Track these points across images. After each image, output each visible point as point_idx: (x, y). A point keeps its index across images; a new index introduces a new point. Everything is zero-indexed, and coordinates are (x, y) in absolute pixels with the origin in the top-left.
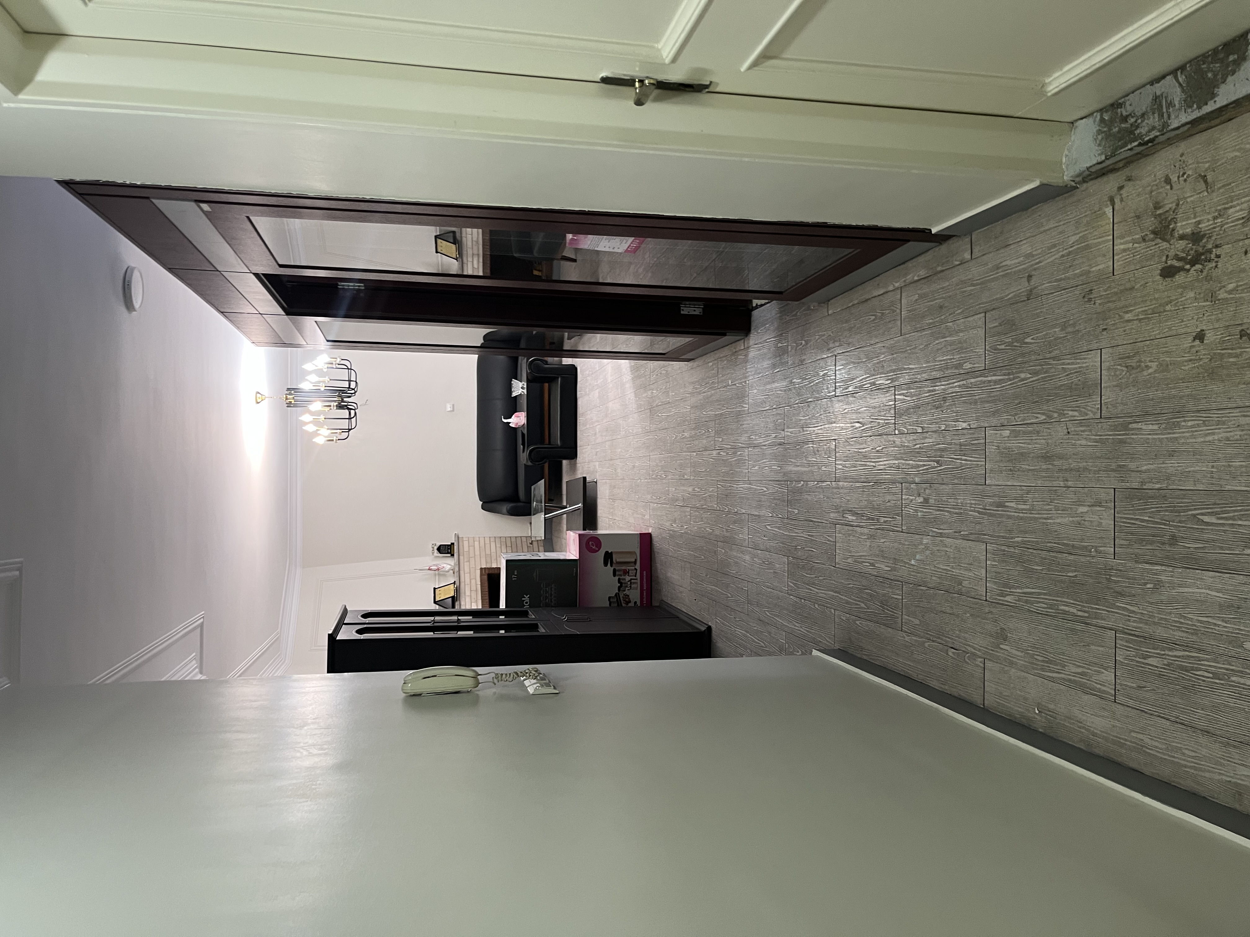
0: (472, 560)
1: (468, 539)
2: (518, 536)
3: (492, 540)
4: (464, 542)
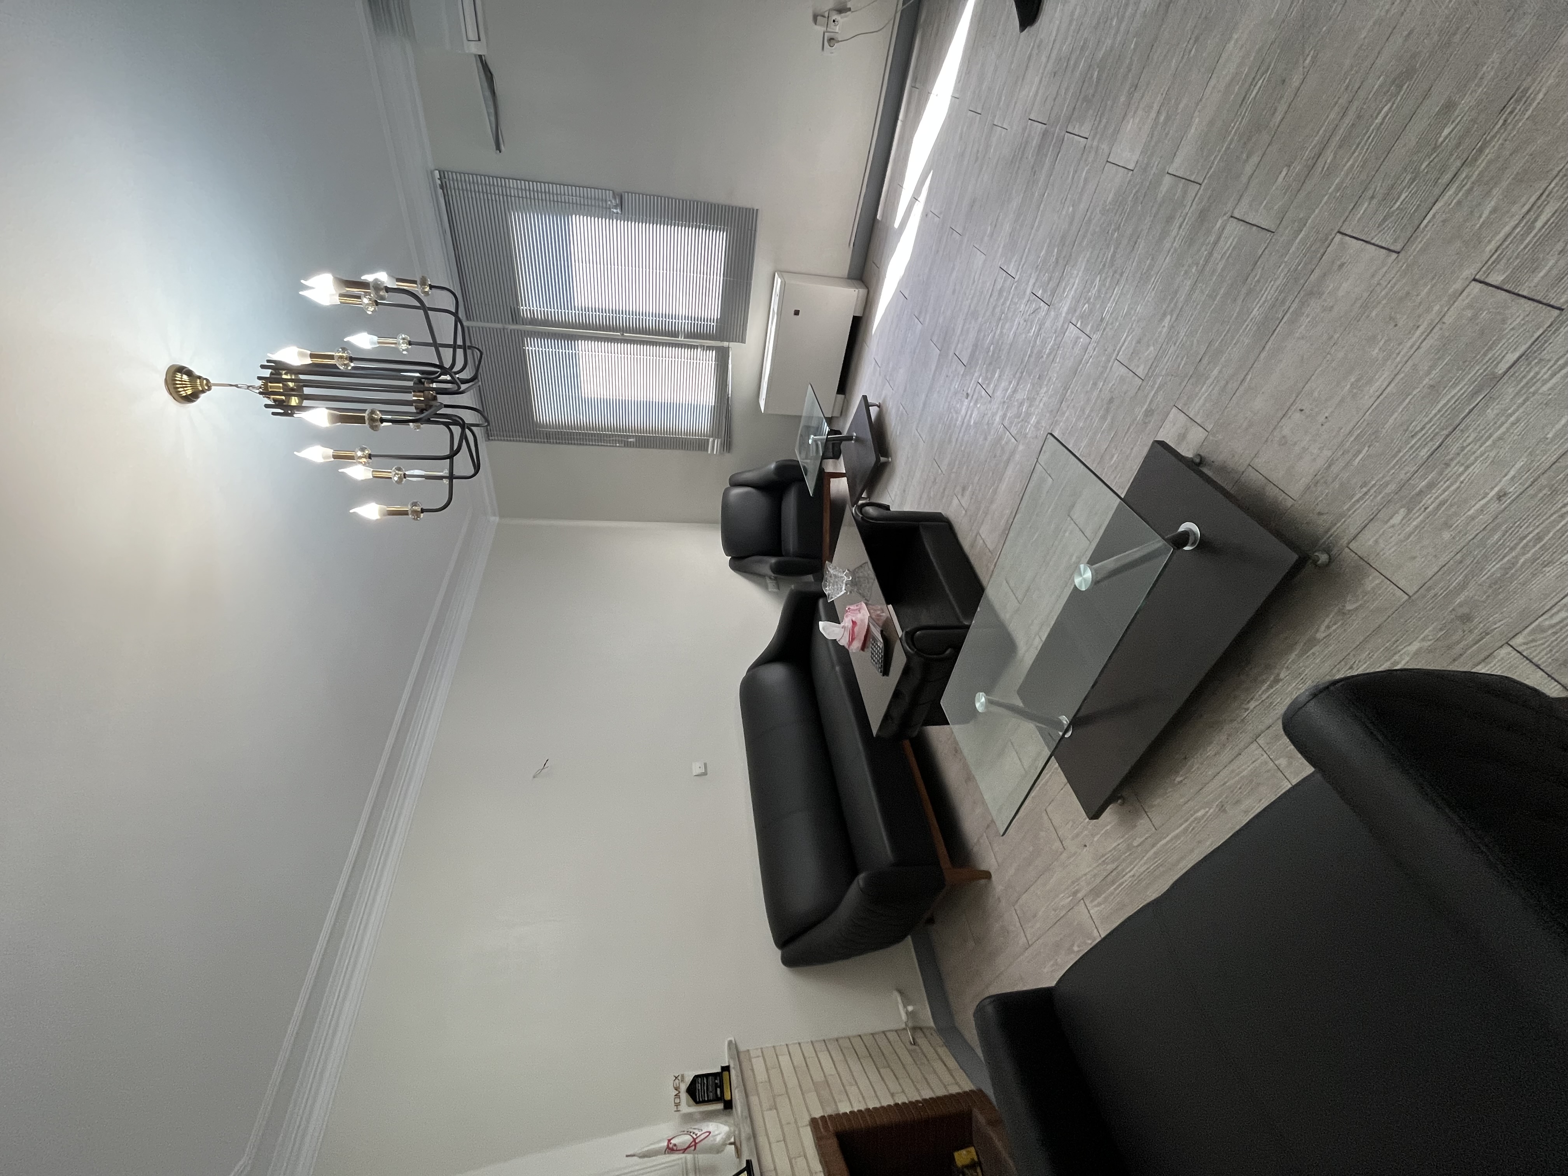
0: (782, 1102)
1: (762, 1052)
2: (877, 1030)
3: (820, 1046)
4: (754, 1060)
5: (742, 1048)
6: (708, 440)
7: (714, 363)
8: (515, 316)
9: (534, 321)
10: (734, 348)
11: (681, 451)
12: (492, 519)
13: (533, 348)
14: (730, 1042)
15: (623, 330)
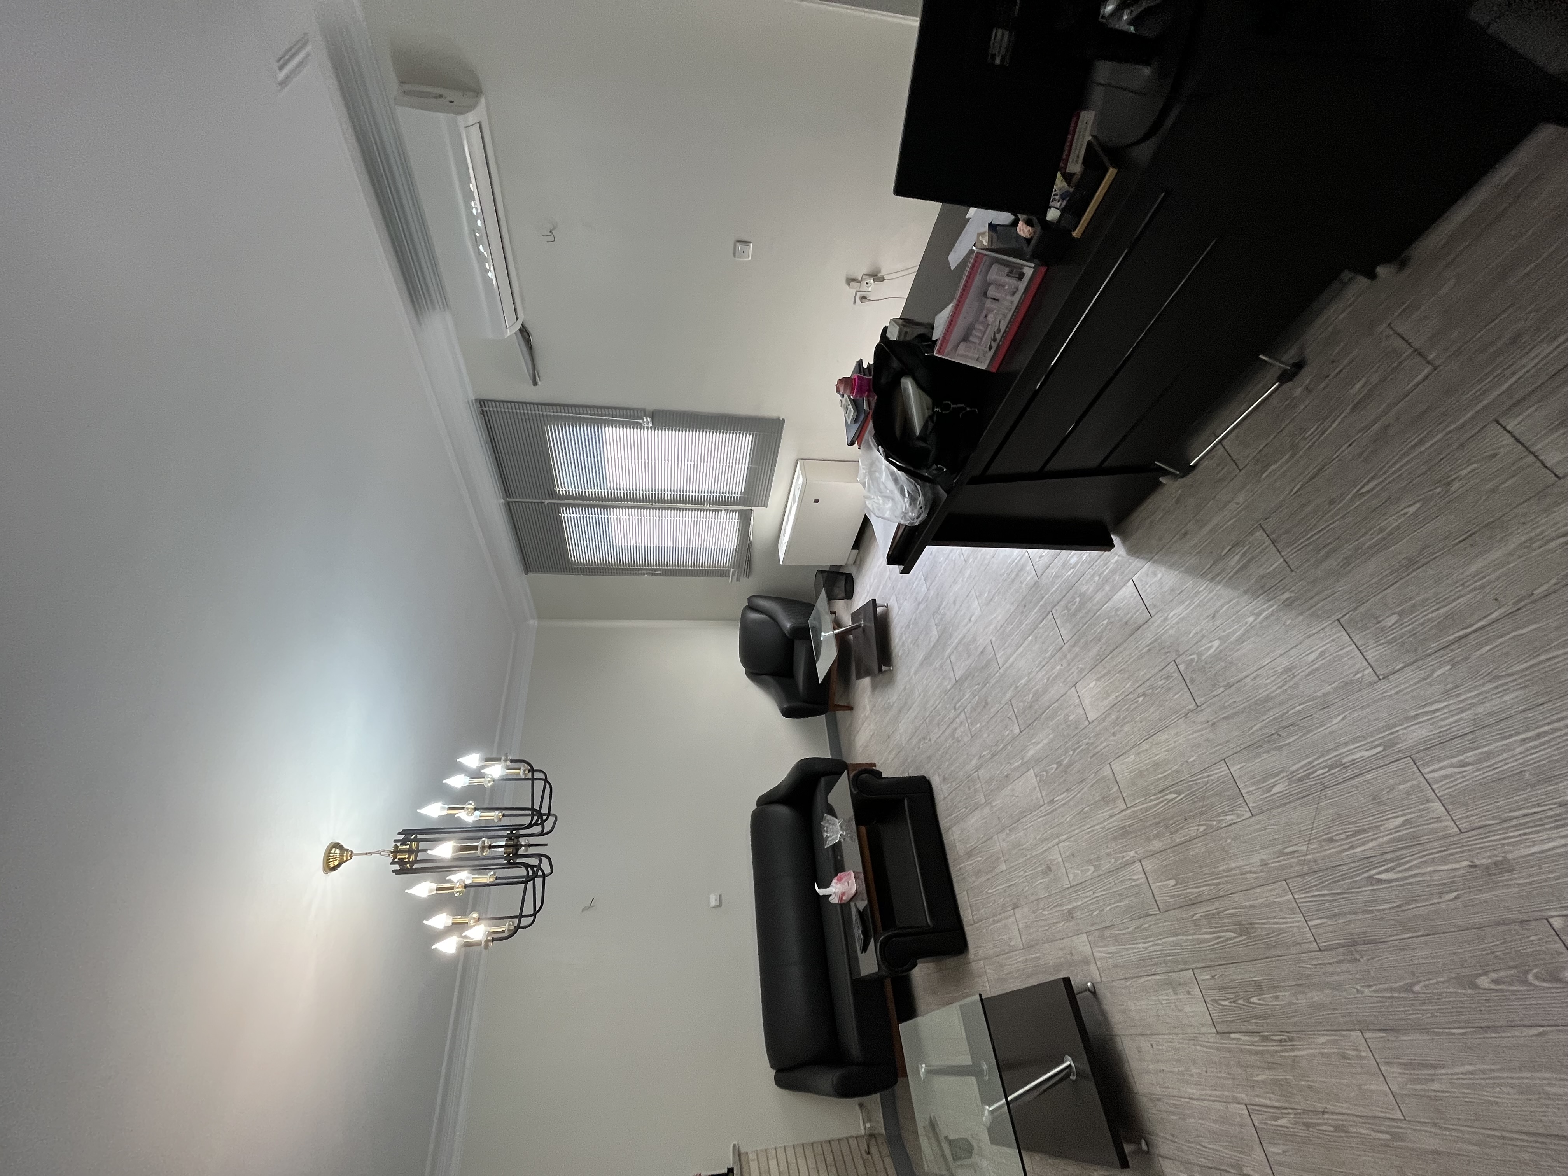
1: (757, 1155)
2: (841, 1136)
3: (800, 1151)
4: (751, 1163)
5: (742, 1151)
6: (729, 571)
7: (737, 521)
8: (552, 494)
9: (569, 497)
10: (757, 511)
11: (705, 578)
12: (531, 622)
13: (569, 516)
14: (734, 1146)
15: (652, 501)
